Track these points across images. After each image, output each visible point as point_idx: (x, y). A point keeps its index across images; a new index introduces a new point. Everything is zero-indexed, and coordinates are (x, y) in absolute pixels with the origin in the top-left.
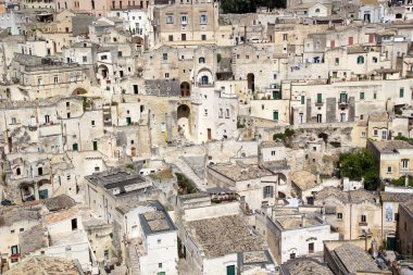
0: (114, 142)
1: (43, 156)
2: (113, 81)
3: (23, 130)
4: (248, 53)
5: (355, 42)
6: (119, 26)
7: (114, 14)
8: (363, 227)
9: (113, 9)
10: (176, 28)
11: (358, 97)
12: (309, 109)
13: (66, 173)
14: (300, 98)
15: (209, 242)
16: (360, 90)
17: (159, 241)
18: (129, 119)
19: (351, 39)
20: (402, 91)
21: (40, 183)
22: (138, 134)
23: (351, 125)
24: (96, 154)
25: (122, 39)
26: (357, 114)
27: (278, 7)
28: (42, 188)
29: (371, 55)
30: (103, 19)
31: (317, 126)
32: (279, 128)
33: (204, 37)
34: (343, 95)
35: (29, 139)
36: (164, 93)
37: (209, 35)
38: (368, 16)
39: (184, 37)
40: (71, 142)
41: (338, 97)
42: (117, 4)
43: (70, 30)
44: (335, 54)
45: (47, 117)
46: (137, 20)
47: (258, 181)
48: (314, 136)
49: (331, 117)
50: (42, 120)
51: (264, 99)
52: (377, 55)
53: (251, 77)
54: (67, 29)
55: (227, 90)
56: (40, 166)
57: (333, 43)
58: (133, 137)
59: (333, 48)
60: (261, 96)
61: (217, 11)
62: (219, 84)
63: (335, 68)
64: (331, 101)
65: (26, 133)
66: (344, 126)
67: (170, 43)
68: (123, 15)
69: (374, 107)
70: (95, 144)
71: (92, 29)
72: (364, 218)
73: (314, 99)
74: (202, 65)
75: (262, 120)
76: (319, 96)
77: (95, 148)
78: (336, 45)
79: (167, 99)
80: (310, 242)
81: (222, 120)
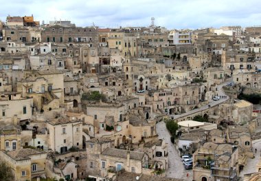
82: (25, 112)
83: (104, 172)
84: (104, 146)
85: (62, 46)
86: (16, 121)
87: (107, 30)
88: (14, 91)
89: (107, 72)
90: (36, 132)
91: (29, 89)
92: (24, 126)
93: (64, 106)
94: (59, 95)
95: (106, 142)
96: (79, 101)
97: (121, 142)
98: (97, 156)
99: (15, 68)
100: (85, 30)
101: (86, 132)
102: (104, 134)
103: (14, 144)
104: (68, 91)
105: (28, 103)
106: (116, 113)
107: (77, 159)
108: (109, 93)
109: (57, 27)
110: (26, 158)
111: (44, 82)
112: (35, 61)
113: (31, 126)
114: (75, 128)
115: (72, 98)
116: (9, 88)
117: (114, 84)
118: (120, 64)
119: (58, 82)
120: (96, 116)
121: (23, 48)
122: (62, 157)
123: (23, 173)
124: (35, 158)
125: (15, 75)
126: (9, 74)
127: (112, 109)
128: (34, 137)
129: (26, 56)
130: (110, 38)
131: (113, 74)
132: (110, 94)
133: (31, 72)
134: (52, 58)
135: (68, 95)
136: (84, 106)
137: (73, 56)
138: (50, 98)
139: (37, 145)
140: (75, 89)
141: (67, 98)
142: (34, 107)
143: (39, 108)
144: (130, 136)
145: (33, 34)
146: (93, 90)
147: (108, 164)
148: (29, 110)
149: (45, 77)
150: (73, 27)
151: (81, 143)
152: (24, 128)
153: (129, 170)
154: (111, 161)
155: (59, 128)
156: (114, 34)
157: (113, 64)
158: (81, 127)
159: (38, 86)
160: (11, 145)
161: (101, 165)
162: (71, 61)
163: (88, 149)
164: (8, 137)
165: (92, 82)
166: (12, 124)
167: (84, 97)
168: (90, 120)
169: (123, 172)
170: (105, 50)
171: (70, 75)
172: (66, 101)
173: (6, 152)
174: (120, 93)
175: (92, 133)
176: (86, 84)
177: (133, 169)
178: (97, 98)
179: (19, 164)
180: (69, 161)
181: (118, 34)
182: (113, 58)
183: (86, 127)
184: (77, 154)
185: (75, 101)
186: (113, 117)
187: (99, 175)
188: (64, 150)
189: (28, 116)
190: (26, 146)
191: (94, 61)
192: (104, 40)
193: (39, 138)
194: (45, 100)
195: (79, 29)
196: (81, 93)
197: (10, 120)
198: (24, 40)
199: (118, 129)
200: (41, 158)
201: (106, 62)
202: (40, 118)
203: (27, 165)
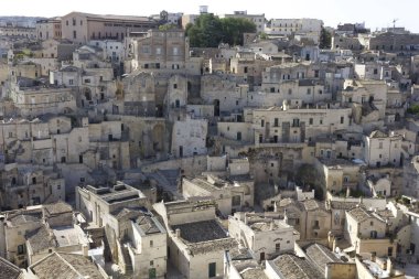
0: (98, 156)
1: (36, 167)
2: (95, 102)
3: (18, 142)
4: (215, 82)
6: (99, 53)
7: (93, 43)
8: (316, 230)
9: (93, 38)
10: (152, 58)
11: (307, 123)
12: (268, 131)
13: (56, 182)
14: (260, 121)
16: (310, 116)
17: (151, 242)
18: (110, 136)
20: (342, 118)
21: (34, 191)
22: (119, 149)
23: (301, 145)
24: (82, 167)
25: (102, 65)
26: (307, 136)
27: (237, 45)
28: (36, 195)
29: (317, 88)
30: (84, 47)
31: (274, 145)
32: (243, 147)
34: (296, 121)
35: (23, 151)
36: (140, 114)
39: (158, 66)
40: (60, 155)
41: (291, 122)
42: (97, 35)
43: (56, 55)
44: (289, 86)
46: (114, 50)
47: (229, 192)
48: (272, 154)
49: (286, 138)
51: (228, 121)
52: (322, 88)
53: (217, 103)
54: (53, 55)
55: (197, 113)
56: (34, 175)
58: (115, 152)
60: (226, 118)
61: (187, 44)
62: (190, 107)
63: (288, 96)
64: (286, 126)
65: (20, 146)
66: (296, 146)
67: (147, 71)
68: (102, 44)
69: (320, 131)
70: (81, 158)
71: (76, 56)
72: (317, 223)
73: (272, 122)
74: (176, 90)
76: (276, 120)
77: (81, 161)
79: (145, 119)
80: (277, 242)
81: (192, 139)
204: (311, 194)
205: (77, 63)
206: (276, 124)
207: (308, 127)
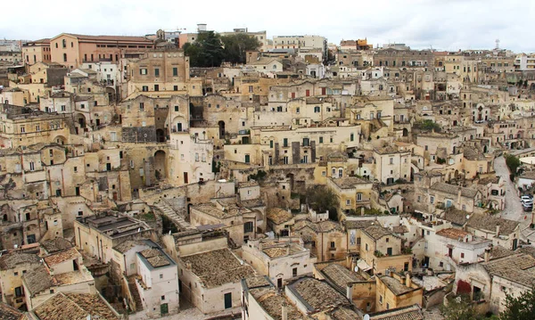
0: (96, 187)
1: (30, 202)
2: (90, 129)
3: (8, 176)
4: (219, 102)
5: (311, 94)
6: (92, 77)
7: (86, 66)
8: (332, 252)
9: (86, 61)
10: (150, 79)
11: (317, 142)
12: (277, 152)
13: (53, 218)
14: (269, 142)
15: (205, 274)
16: (319, 135)
17: (161, 276)
18: (109, 165)
19: (308, 92)
20: (352, 135)
21: (28, 228)
22: (119, 179)
23: (313, 166)
24: (79, 199)
25: (96, 89)
26: (318, 156)
27: (240, 63)
28: (30, 233)
29: (326, 105)
30: (77, 71)
31: (285, 167)
32: (251, 170)
33: (176, 88)
34: (306, 140)
35: (14, 185)
36: (141, 140)
37: (180, 86)
38: (313, 73)
39: (157, 88)
40: (55, 188)
41: (301, 142)
42: (89, 57)
43: (45, 81)
44: (296, 104)
45: (32, 164)
46: (108, 72)
47: (240, 218)
48: (283, 176)
49: (296, 158)
50: (27, 167)
51: (235, 144)
52: (330, 105)
53: (222, 124)
54: (42, 80)
55: (201, 136)
56: (28, 211)
57: (293, 94)
58: (114, 182)
59: (293, 99)
60: (232, 141)
61: (188, 64)
62: (194, 131)
63: (296, 116)
64: (296, 145)
65: (11, 180)
66: (307, 167)
67: (145, 93)
68: (95, 67)
69: (330, 150)
70: (78, 189)
71: (67, 80)
72: (333, 244)
73: (281, 143)
74: (178, 113)
75: (236, 163)
76: (286, 140)
77: (78, 194)
78: (296, 96)
79: (144, 145)
80: (294, 267)
81: (197, 164)
82: (352, 140)
83: (432, 208)
84: (434, 180)
85: (395, 70)
86: (343, 149)
87: (445, 53)
88: (342, 118)
89: (442, 99)
90: (362, 160)
91: (357, 115)
92: (350, 153)
93: (393, 135)
94: (388, 122)
95: (436, 176)
96: (409, 130)
97: (453, 176)
98: (426, 190)
99: (344, 93)
100: (420, 53)
101: (415, 163)
102: (435, 167)
103: (341, 171)
104: (399, 119)
105: (356, 130)
106: (449, 145)
107: (404, 191)
108: (443, 122)
109: (390, 50)
110: (352, 187)
111: (373, 109)
112: (366, 86)
113: (357, 154)
114: (403, 159)
115: (402, 127)
116: (338, 114)
117: (449, 112)
118: (457, 91)
119: (388, 109)
120: (426, 147)
121: (354, 72)
122: (388, 189)
123: (348, 201)
124: (360, 187)
125: (343, 101)
126: (338, 100)
127: (446, 140)
128: (360, 166)
129: (356, 81)
130: (447, 62)
131: (449, 102)
132: (445, 123)
133: (361, 97)
134: (383, 83)
135: (398, 123)
136: (415, 135)
137: (406, 81)
138: (378, 126)
139: (363, 174)
140: (406, 117)
141: (397, 127)
142: (362, 134)
143: (367, 136)
144: (464, 171)
145: (365, 58)
146: (426, 118)
147: (436, 199)
148: (356, 137)
149: (374, 103)
150: (408, 50)
151: (409, 175)
152: (351, 156)
153: (459, 207)
154: (440, 196)
155: (386, 158)
156: (451, 58)
157: (449, 91)
158: (410, 158)
159: (367, 113)
160: (337, 173)
161: (429, 200)
162: (403, 87)
163: (416, 182)
164: (335, 164)
165: (425, 110)
166: (339, 151)
167: (416, 126)
168: (419, 150)
169: (452, 209)
170: (441, 75)
171: (402, 101)
172: (395, 129)
173: (332, 179)
174: (455, 123)
175: (421, 165)
176: (419, 112)
177: (464, 206)
178: (429, 128)
179: (344, 192)
180: (395, 194)
181: (456, 58)
182: (449, 84)
183: (415, 159)
184: (404, 187)
185: (405, 130)
186: (445, 149)
187: (427, 211)
188: (390, 181)
189: (355, 143)
190: (352, 174)
191: (428, 86)
192: (440, 64)
193: (366, 167)
194: (373, 128)
195: (414, 53)
196: (412, 122)
197: (337, 147)
198: (356, 64)
199: (451, 162)
200: (366, 188)
201: (442, 88)
202: (367, 146)
203: (351, 193)
204: (326, 216)
205: (69, 87)
206: (286, 145)
207: (318, 146)
